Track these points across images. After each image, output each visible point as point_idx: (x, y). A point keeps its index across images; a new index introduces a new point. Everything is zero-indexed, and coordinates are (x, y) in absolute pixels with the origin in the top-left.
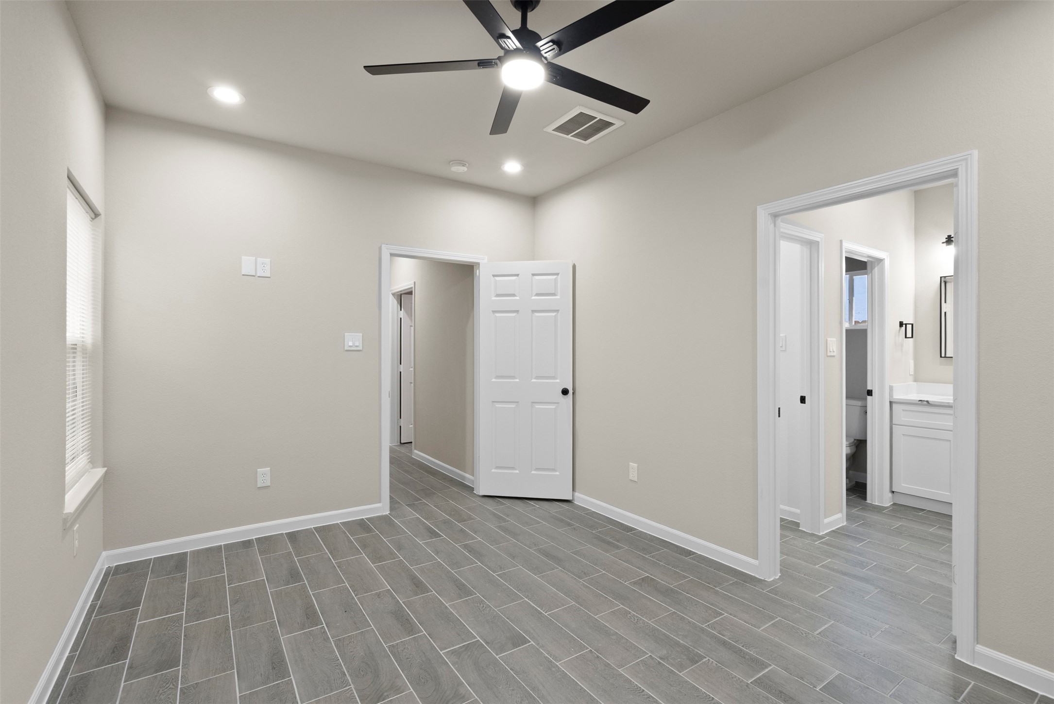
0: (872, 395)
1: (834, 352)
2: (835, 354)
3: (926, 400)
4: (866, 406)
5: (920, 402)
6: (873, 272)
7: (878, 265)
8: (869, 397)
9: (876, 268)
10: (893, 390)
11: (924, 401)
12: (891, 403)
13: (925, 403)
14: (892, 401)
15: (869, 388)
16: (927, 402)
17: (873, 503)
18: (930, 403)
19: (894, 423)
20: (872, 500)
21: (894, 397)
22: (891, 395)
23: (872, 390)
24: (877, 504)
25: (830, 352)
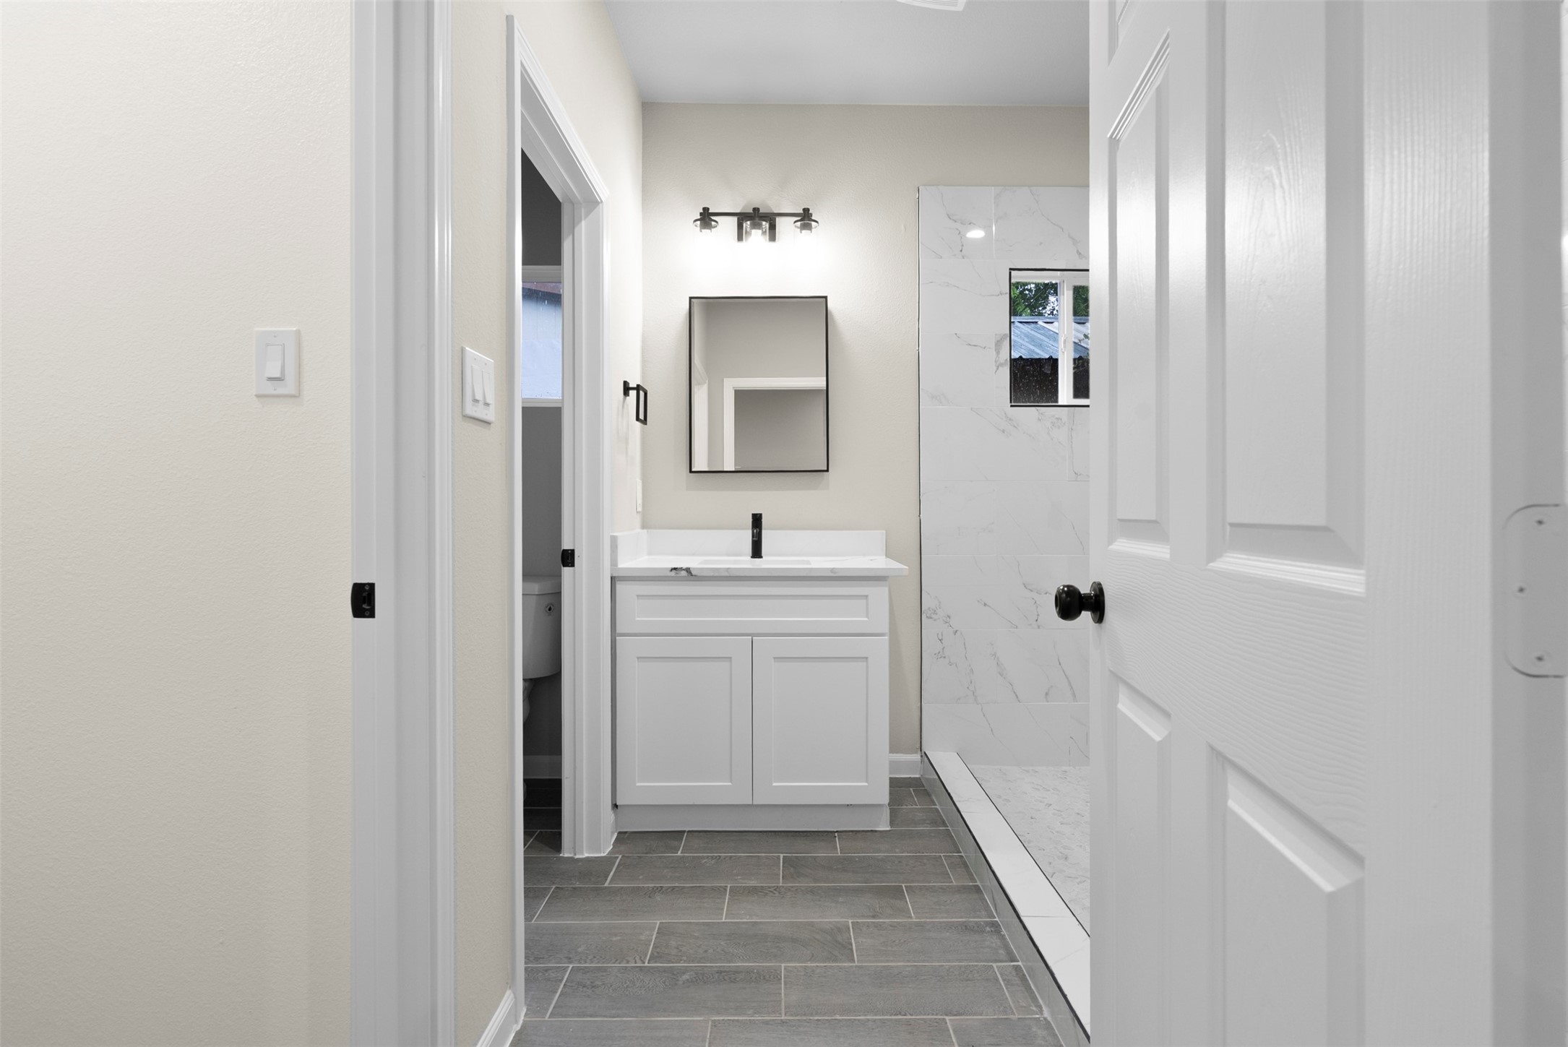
0: (573, 565)
1: (487, 404)
2: (489, 414)
3: (684, 566)
4: (560, 593)
5: (673, 573)
6: (576, 230)
7: (587, 215)
8: (566, 571)
9: (583, 223)
10: (616, 547)
11: (681, 569)
12: (612, 579)
13: (684, 573)
14: (614, 575)
15: (566, 545)
16: (688, 570)
17: (577, 857)
18: (693, 573)
19: (618, 630)
20: (574, 848)
21: (621, 565)
22: (614, 562)
23: (573, 551)
24: (586, 855)
25: (476, 401)
